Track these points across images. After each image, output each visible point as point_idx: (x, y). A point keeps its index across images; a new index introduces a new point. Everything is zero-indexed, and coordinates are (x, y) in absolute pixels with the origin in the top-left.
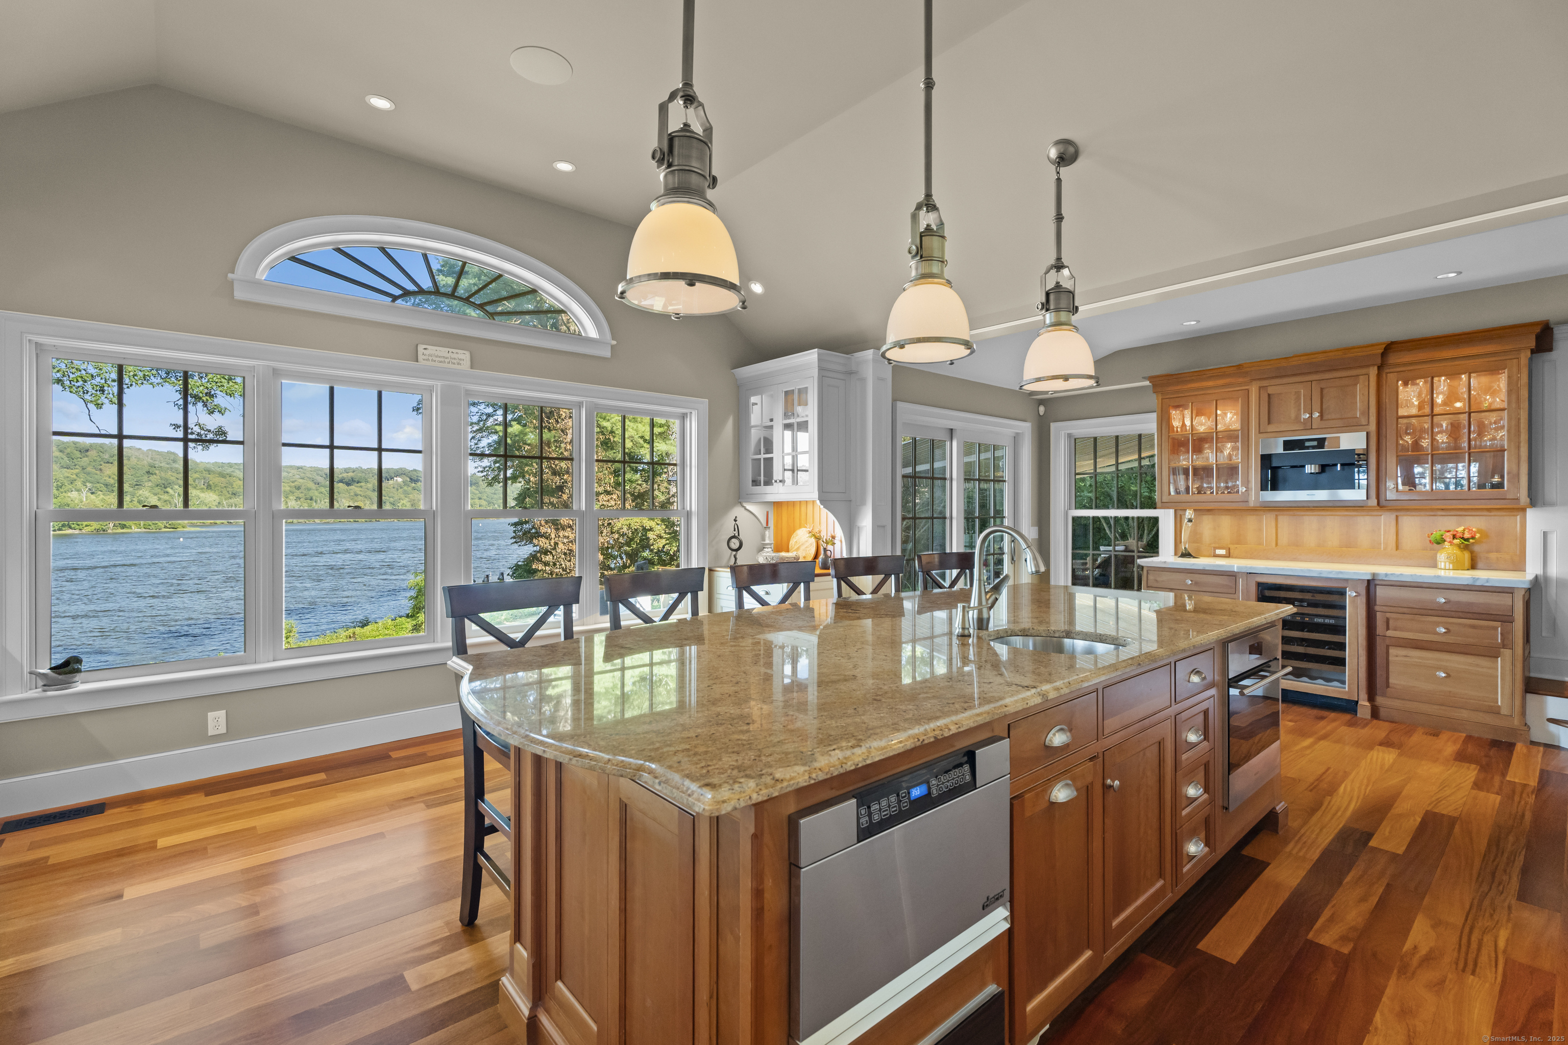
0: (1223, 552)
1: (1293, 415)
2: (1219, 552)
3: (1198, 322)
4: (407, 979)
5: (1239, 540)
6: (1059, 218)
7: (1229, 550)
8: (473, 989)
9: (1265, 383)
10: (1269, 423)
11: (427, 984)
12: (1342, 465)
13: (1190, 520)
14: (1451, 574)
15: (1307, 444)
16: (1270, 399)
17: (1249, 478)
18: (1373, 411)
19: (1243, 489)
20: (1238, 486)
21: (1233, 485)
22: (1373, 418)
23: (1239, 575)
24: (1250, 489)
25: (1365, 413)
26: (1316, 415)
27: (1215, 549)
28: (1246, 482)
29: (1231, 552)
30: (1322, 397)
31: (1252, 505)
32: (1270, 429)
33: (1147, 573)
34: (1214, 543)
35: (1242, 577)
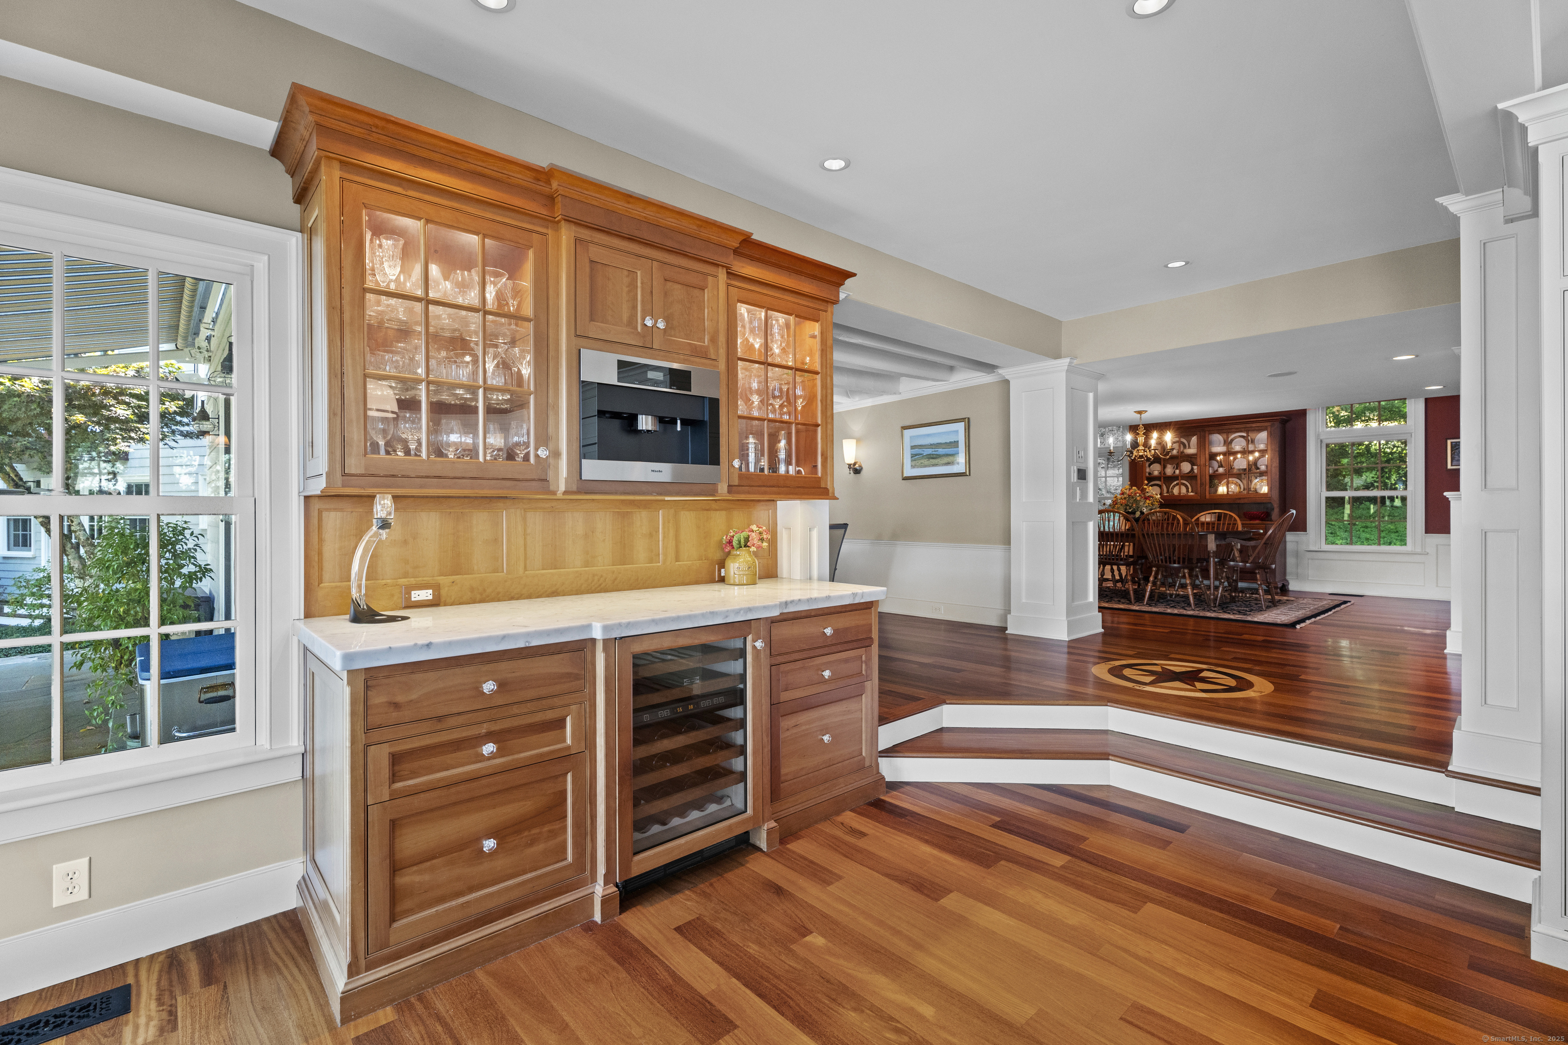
0: (425, 595)
1: (625, 317)
2: (417, 595)
5: (457, 566)
7: (436, 588)
9: (585, 234)
10: (593, 317)
12: (682, 424)
13: (385, 524)
15: (651, 375)
16: (592, 269)
17: (551, 430)
18: (722, 339)
19: (543, 453)
20: (527, 445)
21: (518, 444)
22: (722, 351)
23: (600, 647)
24: (556, 454)
25: (714, 340)
26: (661, 325)
27: (409, 589)
28: (544, 438)
29: (444, 592)
30: (666, 294)
31: (562, 488)
32: (594, 330)
33: (367, 688)
34: (406, 575)
35: (605, 649)
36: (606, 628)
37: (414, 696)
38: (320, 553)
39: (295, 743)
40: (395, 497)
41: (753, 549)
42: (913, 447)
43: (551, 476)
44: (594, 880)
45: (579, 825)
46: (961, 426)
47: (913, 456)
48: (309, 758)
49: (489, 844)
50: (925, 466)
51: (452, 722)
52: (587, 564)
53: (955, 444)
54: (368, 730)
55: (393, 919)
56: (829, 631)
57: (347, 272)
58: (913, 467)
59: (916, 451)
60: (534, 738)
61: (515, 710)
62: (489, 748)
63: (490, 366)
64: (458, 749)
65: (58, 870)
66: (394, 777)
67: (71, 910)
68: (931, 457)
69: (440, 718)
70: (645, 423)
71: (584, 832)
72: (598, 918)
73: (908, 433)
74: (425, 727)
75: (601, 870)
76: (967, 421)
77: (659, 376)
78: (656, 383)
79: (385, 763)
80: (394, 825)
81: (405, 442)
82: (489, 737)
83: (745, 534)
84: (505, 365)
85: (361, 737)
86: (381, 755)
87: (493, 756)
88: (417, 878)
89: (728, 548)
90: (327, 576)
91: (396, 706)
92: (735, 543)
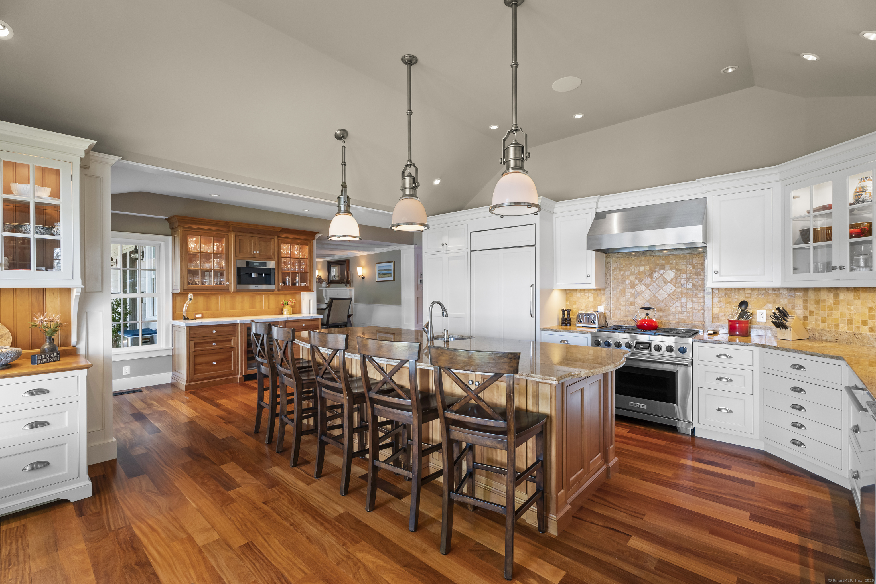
0: (200, 315)
1: (249, 251)
2: (198, 316)
3: (219, 196)
4: (560, 580)
5: (207, 309)
6: (344, 164)
7: (202, 314)
8: (551, 550)
9: (238, 234)
10: (240, 252)
11: (558, 569)
12: (265, 274)
13: (191, 299)
14: (288, 316)
15: (255, 264)
16: (239, 241)
17: (229, 278)
18: (276, 253)
19: (228, 283)
20: (224, 281)
21: (222, 281)
22: (276, 257)
23: (239, 325)
24: (231, 283)
25: (273, 254)
26: (258, 252)
27: (196, 314)
28: (228, 280)
29: (204, 315)
30: (259, 244)
31: (232, 291)
32: (240, 255)
33: (190, 330)
34: (195, 311)
35: (240, 325)
36: (240, 321)
37: (199, 332)
38: (176, 306)
39: (170, 347)
40: (193, 294)
41: (289, 305)
42: (379, 270)
43: (229, 288)
44: (238, 374)
45: (234, 362)
46: (392, 264)
47: (379, 273)
48: (174, 350)
49: (214, 363)
50: (383, 277)
51: (206, 338)
52: (242, 309)
53: (390, 270)
54: (190, 338)
55: (195, 374)
56: (304, 325)
57: (184, 249)
58: (379, 277)
59: (380, 272)
60: (224, 343)
61: (220, 337)
62: (214, 344)
63: (215, 264)
64: (208, 344)
65: (125, 368)
66: (195, 347)
67: (126, 376)
68: (384, 274)
69: (204, 337)
70: (254, 275)
71: (236, 364)
72: (239, 382)
73: (378, 265)
74: (200, 338)
75: (240, 372)
76: (394, 262)
77: (258, 264)
78: (256, 266)
79: (193, 344)
80: (195, 356)
81: (196, 282)
82: (214, 342)
83: (287, 301)
84: (219, 263)
85: (189, 339)
86: (192, 343)
87: (215, 346)
88: (199, 367)
89: (284, 305)
90: (177, 311)
91: (195, 334)
92: (284, 304)
